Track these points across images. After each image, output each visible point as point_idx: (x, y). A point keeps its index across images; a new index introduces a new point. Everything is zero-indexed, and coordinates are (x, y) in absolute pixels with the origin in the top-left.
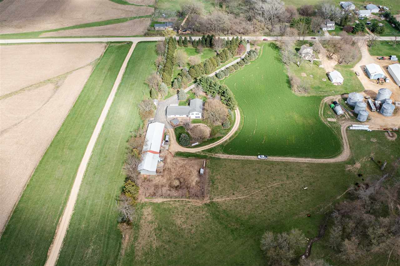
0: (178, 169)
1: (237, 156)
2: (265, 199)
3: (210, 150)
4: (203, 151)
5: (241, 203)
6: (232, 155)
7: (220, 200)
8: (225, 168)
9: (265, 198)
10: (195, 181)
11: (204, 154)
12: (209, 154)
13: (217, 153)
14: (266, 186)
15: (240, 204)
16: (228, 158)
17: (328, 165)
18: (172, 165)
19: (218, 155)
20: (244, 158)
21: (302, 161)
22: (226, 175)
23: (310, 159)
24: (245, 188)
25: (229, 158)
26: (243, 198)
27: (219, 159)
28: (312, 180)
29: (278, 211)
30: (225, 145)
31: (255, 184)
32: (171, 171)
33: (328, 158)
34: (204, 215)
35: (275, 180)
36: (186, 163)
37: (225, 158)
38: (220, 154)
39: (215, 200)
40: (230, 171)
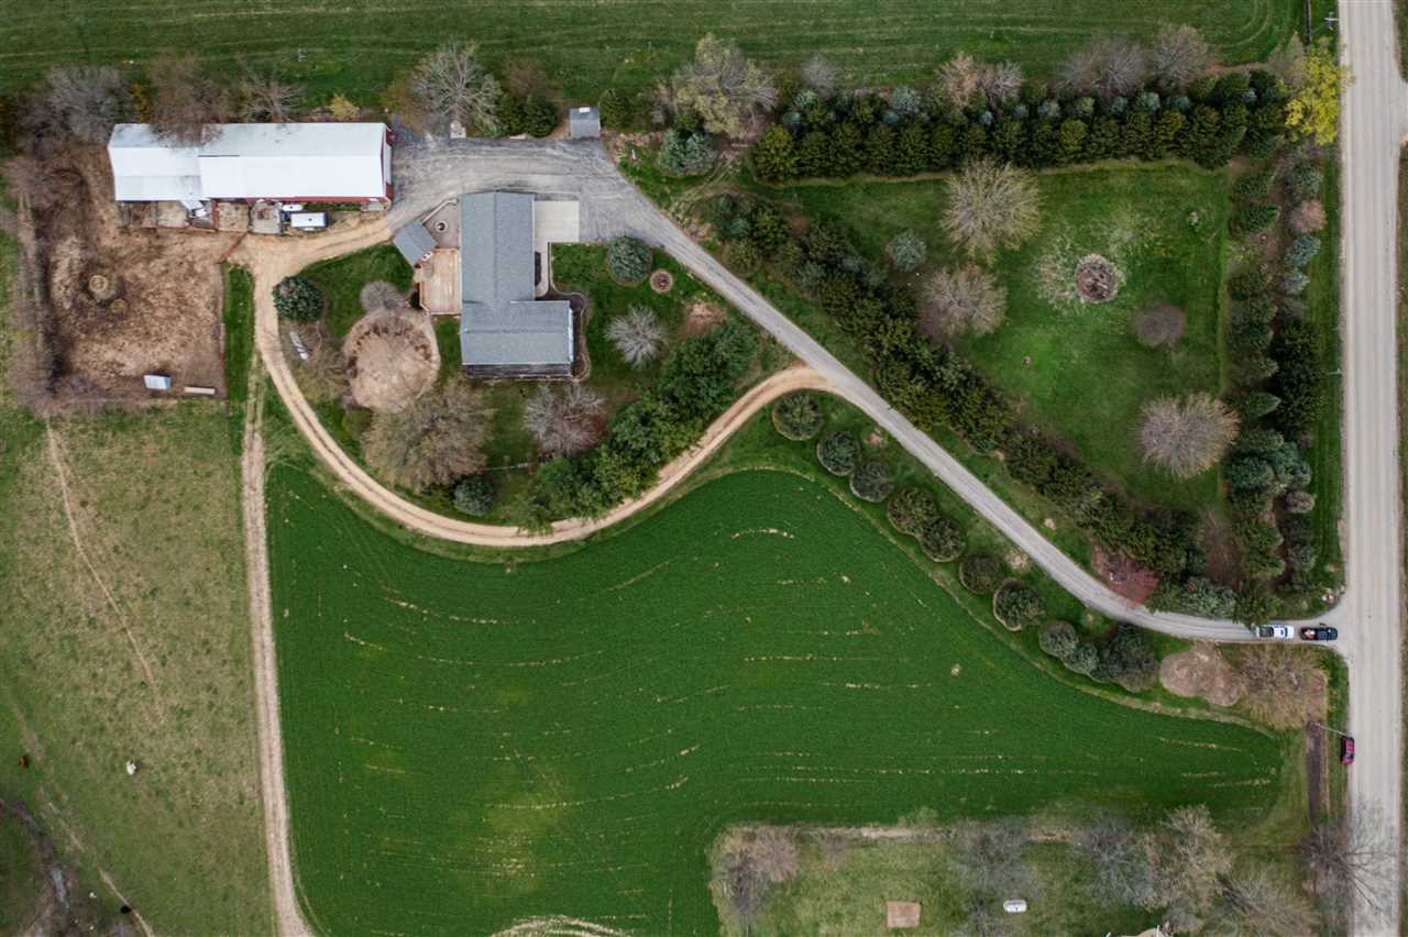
0: (168, 285)
1: (261, 521)
2: (79, 618)
3: (275, 410)
4: (269, 380)
5: (53, 530)
6: (266, 501)
7: (54, 456)
8: (195, 473)
9: (84, 619)
10: (120, 358)
11: (252, 386)
12: (255, 406)
13: (267, 438)
14: (132, 625)
15: (48, 526)
16: (246, 487)
17: (259, 874)
18: (179, 260)
19: (258, 444)
20: (256, 551)
21: (266, 782)
22: (163, 477)
23: (282, 814)
24: (116, 549)
25: (247, 491)
26: (72, 539)
27: (237, 449)
28: (180, 803)
29: (36, 657)
30: (312, 472)
31: (136, 585)
32: (149, 260)
33: (297, 890)
35: (163, 664)
36: (200, 315)
37: (245, 472)
38: (266, 453)
39: (53, 438)
40: (181, 495)
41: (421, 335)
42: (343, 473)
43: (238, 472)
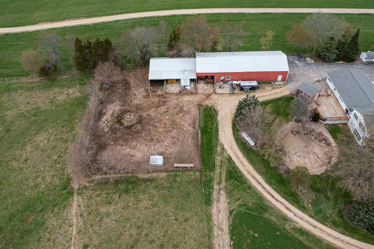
0: (167, 117)
3: (234, 176)
4: (230, 159)
6: (231, 239)
7: (74, 212)
8: (176, 219)
10: (132, 152)
11: (218, 163)
12: (220, 173)
13: (229, 194)
16: (215, 228)
18: (175, 106)
19: (223, 198)
22: (151, 223)
25: (216, 232)
27: (208, 201)
30: (266, 215)
32: (158, 107)
34: (43, 178)
36: (185, 129)
37: (214, 217)
38: (229, 203)
39: (76, 201)
40: (164, 236)
41: (321, 134)
42: (290, 215)
43: (209, 218)
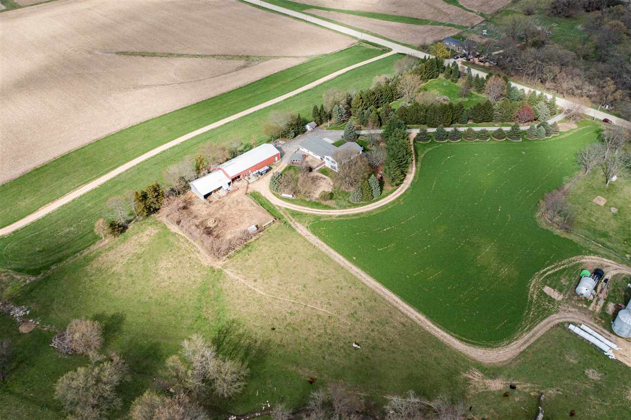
0: (233, 210)
1: (320, 242)
2: (286, 316)
3: (295, 214)
4: (287, 209)
5: (251, 297)
6: (316, 236)
7: (232, 275)
8: (286, 245)
9: (287, 315)
10: (234, 235)
11: (282, 213)
12: (288, 217)
13: (300, 222)
14: (307, 302)
15: (248, 297)
16: (306, 237)
17: (439, 345)
18: (232, 202)
19: (298, 225)
20: (327, 250)
21: (405, 312)
22: (276, 253)
23: (422, 318)
24: (279, 284)
26: (260, 294)
27: (294, 230)
28: (385, 345)
29: (281, 342)
30: (322, 220)
31: (297, 289)
32: (222, 208)
33: (456, 338)
34: (194, 276)
35: (330, 305)
36: (250, 209)
37: (302, 234)
38: (303, 225)
39: (227, 271)
40: (287, 253)
41: (318, 176)
42: (331, 214)
43: (300, 235)
